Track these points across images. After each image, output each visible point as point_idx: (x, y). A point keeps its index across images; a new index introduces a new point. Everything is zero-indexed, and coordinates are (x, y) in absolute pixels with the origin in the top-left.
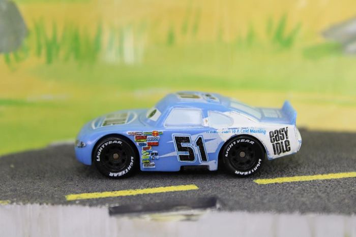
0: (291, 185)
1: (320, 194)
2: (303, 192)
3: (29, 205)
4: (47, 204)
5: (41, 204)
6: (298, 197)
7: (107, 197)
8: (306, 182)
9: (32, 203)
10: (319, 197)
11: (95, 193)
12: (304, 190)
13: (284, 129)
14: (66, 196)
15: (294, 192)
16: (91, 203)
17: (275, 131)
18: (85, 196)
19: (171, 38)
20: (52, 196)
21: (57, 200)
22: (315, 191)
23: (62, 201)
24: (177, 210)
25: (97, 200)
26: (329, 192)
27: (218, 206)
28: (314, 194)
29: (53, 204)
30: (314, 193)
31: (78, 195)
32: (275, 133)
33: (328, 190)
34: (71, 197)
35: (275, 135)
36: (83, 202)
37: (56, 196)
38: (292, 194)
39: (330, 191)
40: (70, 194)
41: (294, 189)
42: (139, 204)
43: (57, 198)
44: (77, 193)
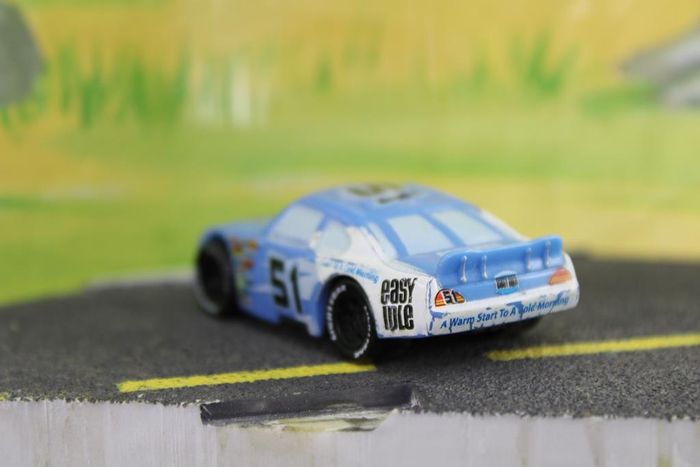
0: (557, 363)
1: (612, 379)
2: (579, 375)
3: (46, 401)
4: (81, 400)
5: (68, 400)
6: (569, 384)
7: (198, 386)
8: (586, 356)
9: (51, 399)
10: (610, 384)
11: (175, 379)
12: (582, 372)
13: (409, 280)
14: (118, 385)
15: (561, 375)
16: (167, 398)
17: (393, 281)
18: (154, 384)
19: (324, 78)
20: (92, 384)
21: (100, 392)
22: (603, 372)
23: (111, 394)
24: (335, 411)
25: (178, 391)
26: (630, 375)
27: (414, 402)
28: (600, 380)
29: (92, 401)
30: (601, 377)
31: (141, 383)
32: (392, 286)
33: (628, 371)
34: (128, 386)
35: (391, 289)
36: (151, 397)
37: (100, 385)
38: (558, 378)
39: (633, 374)
40: (125, 381)
41: (562, 370)
42: (261, 400)
43: (102, 388)
44: (139, 378)
